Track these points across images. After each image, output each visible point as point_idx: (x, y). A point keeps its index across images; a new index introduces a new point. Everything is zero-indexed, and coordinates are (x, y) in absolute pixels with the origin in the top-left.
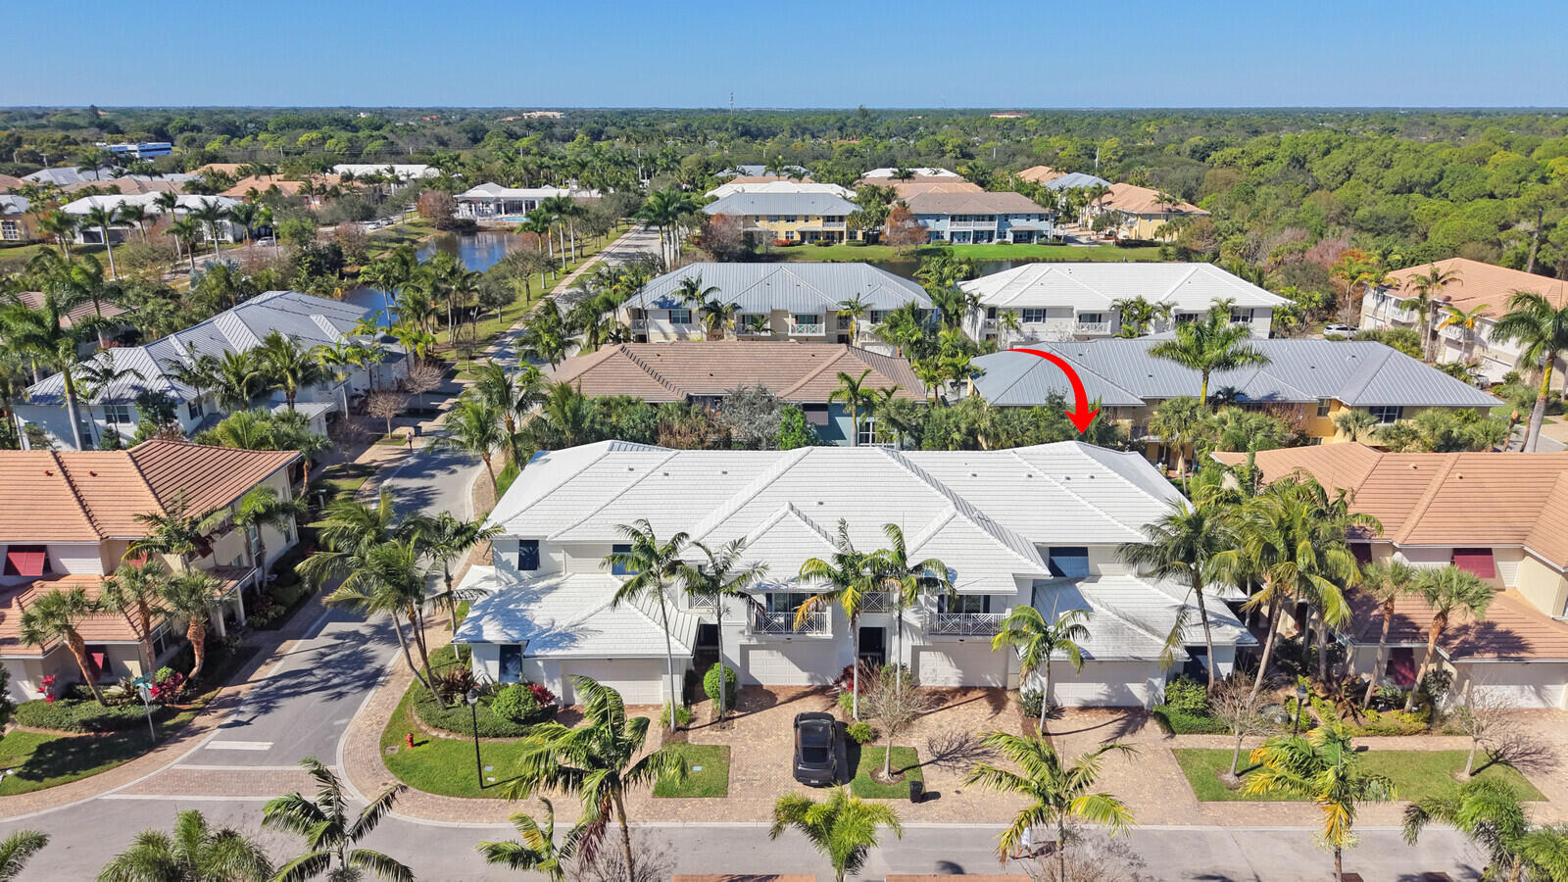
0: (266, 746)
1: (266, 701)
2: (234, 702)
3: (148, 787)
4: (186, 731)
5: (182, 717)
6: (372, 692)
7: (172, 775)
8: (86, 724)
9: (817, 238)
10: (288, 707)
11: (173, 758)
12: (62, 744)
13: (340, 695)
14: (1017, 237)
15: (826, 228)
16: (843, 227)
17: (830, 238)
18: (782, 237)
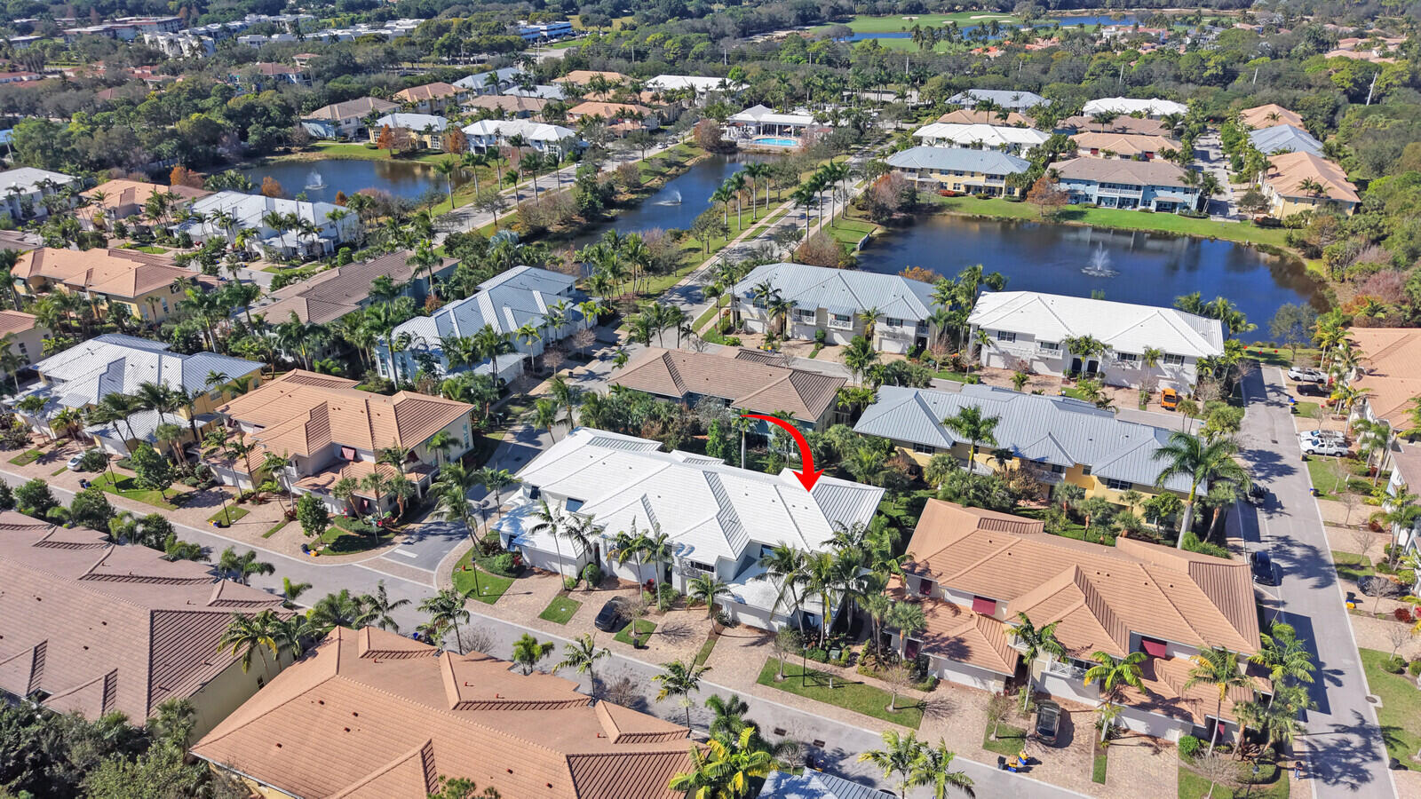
0: (413, 556)
1: (422, 535)
2: (411, 532)
3: (369, 564)
4: (388, 542)
5: (391, 535)
6: (463, 541)
7: (379, 561)
8: (357, 532)
9: (980, 191)
10: (430, 539)
11: (381, 553)
12: (347, 537)
13: (451, 539)
14: (1162, 207)
15: (988, 184)
16: (1003, 184)
17: (991, 192)
18: (950, 188)
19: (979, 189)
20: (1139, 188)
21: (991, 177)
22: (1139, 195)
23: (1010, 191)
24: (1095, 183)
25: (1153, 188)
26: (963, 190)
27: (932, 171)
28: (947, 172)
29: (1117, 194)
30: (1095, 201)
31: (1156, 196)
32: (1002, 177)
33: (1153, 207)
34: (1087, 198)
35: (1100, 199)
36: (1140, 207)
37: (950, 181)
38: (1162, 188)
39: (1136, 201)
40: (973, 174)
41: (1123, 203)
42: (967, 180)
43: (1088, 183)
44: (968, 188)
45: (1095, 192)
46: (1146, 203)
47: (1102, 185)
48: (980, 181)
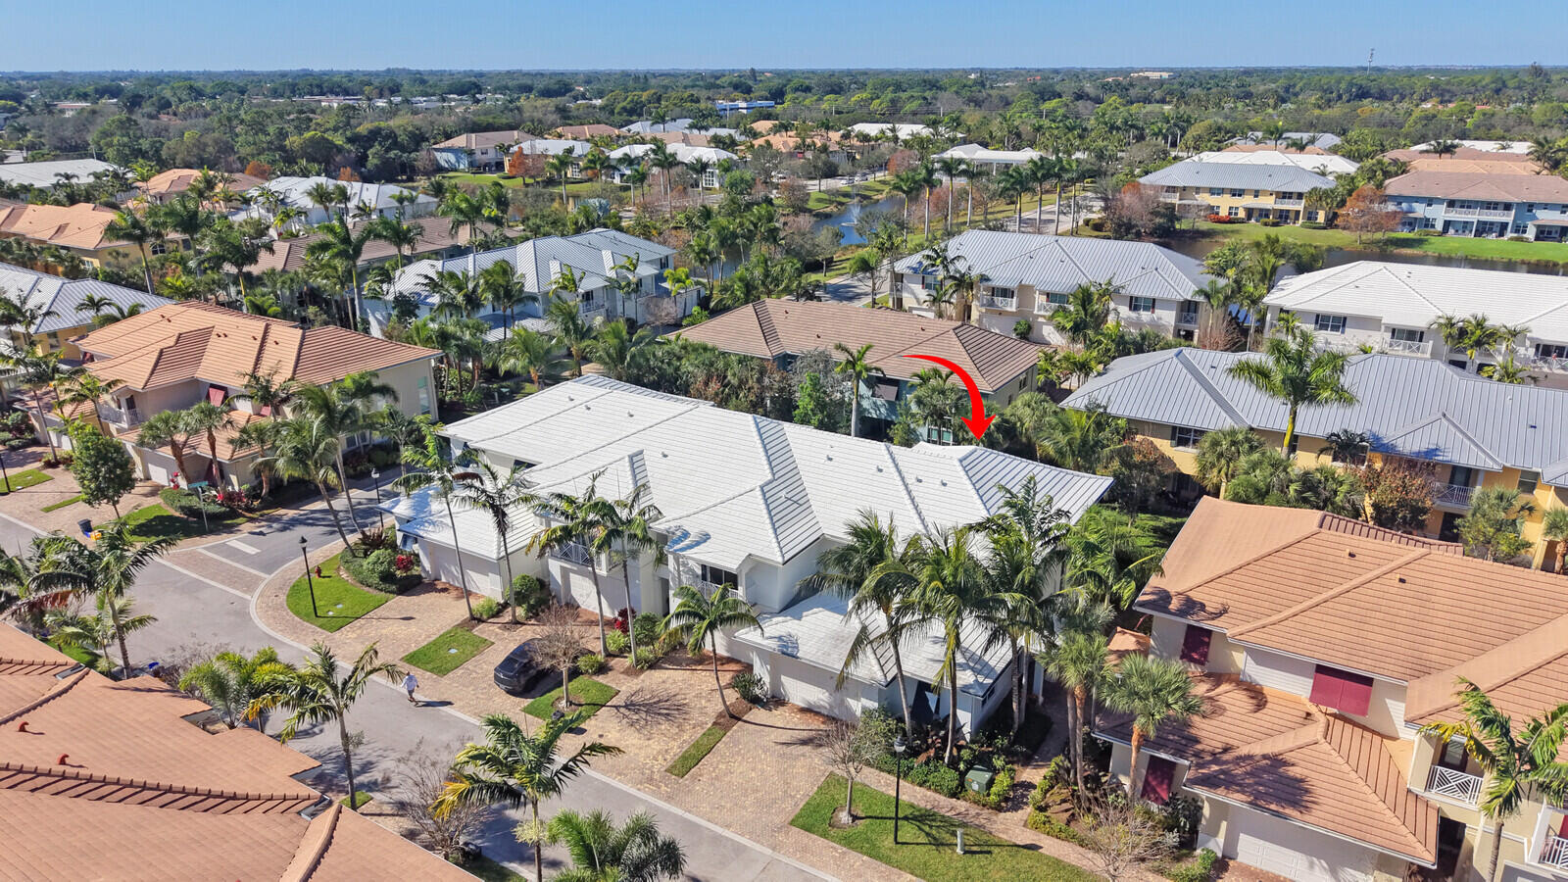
0: (254, 551)
1: (289, 525)
2: (275, 520)
5: (238, 521)
6: (349, 536)
7: (193, 553)
9: (1267, 216)
10: (298, 532)
11: (204, 544)
14: (1544, 234)
15: (1279, 207)
16: (1300, 206)
17: (1283, 217)
18: (1223, 213)
19: (1264, 213)
20: (1508, 207)
21: (1285, 195)
22: (1509, 218)
23: (1311, 217)
24: (1440, 201)
25: (1531, 207)
26: (1242, 214)
27: (1198, 190)
28: (1220, 191)
29: (1474, 216)
30: (1439, 227)
31: (1535, 218)
32: (1300, 196)
33: (1531, 233)
34: (1427, 223)
35: (1447, 224)
36: (1509, 234)
37: (1224, 204)
38: (1546, 206)
39: (1504, 226)
40: (1257, 194)
41: (1483, 229)
42: (1249, 201)
43: (1430, 202)
44: (1250, 212)
45: (1439, 214)
46: (1520, 229)
47: (1451, 204)
48: (1268, 202)
